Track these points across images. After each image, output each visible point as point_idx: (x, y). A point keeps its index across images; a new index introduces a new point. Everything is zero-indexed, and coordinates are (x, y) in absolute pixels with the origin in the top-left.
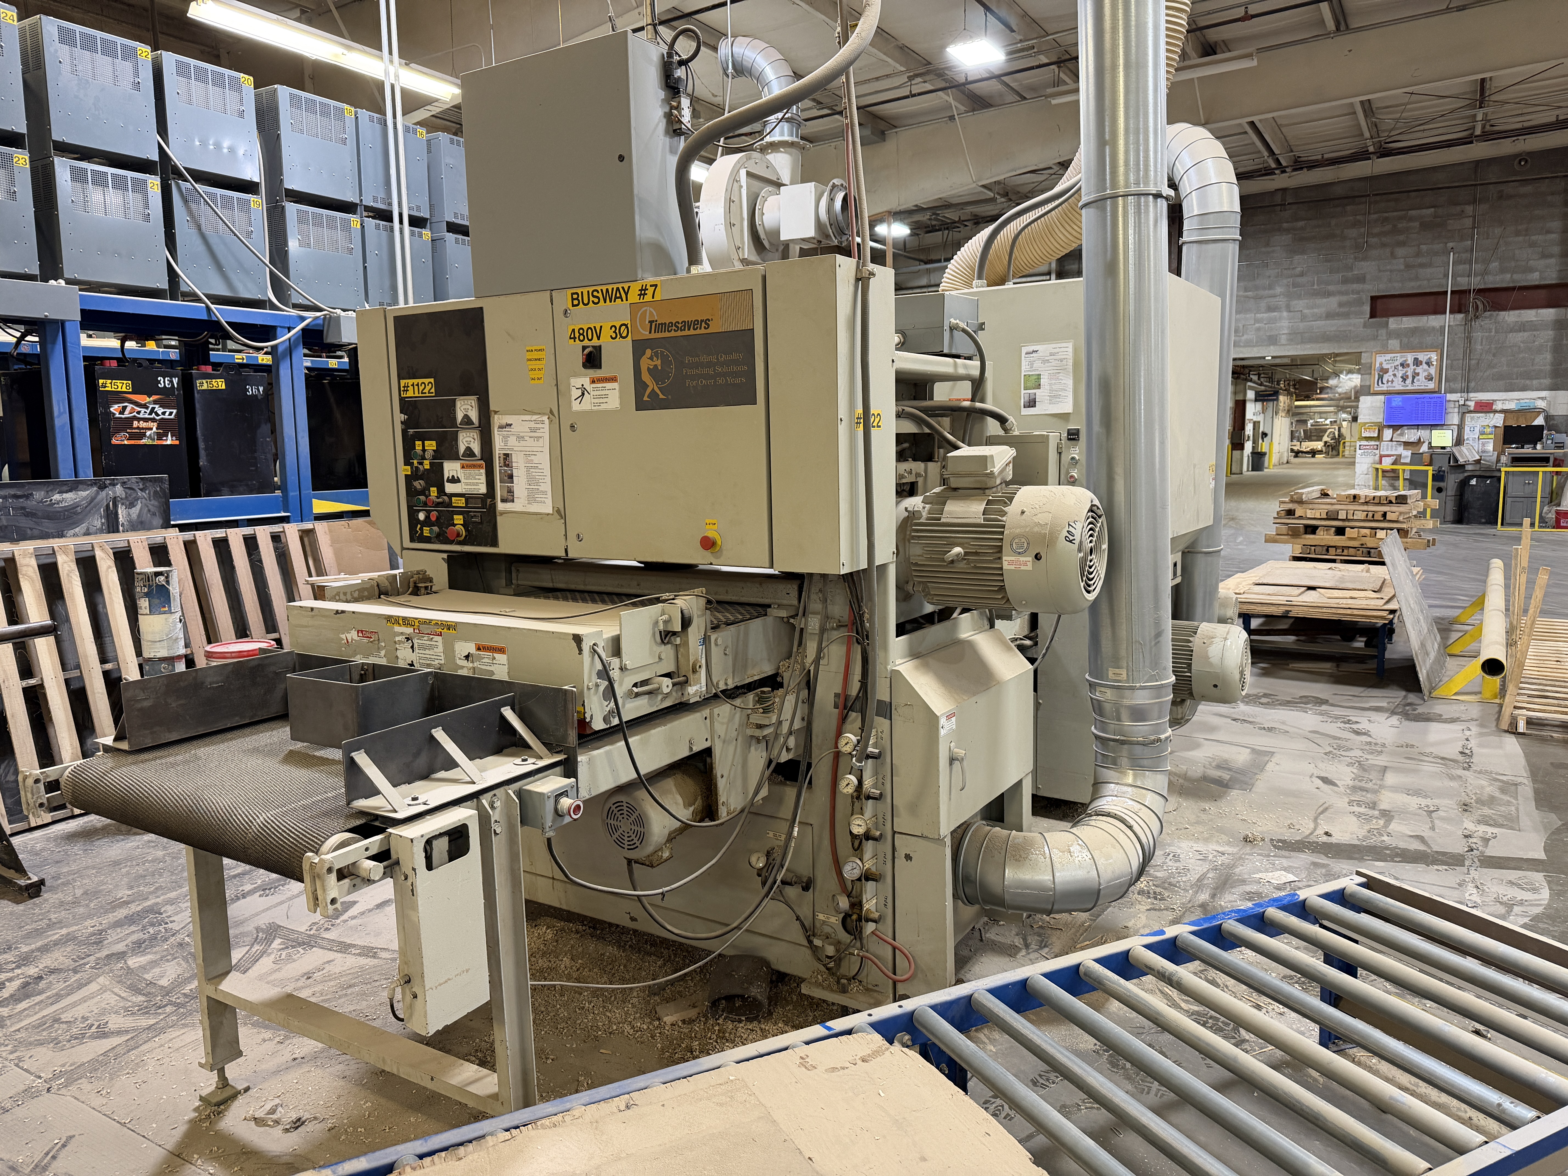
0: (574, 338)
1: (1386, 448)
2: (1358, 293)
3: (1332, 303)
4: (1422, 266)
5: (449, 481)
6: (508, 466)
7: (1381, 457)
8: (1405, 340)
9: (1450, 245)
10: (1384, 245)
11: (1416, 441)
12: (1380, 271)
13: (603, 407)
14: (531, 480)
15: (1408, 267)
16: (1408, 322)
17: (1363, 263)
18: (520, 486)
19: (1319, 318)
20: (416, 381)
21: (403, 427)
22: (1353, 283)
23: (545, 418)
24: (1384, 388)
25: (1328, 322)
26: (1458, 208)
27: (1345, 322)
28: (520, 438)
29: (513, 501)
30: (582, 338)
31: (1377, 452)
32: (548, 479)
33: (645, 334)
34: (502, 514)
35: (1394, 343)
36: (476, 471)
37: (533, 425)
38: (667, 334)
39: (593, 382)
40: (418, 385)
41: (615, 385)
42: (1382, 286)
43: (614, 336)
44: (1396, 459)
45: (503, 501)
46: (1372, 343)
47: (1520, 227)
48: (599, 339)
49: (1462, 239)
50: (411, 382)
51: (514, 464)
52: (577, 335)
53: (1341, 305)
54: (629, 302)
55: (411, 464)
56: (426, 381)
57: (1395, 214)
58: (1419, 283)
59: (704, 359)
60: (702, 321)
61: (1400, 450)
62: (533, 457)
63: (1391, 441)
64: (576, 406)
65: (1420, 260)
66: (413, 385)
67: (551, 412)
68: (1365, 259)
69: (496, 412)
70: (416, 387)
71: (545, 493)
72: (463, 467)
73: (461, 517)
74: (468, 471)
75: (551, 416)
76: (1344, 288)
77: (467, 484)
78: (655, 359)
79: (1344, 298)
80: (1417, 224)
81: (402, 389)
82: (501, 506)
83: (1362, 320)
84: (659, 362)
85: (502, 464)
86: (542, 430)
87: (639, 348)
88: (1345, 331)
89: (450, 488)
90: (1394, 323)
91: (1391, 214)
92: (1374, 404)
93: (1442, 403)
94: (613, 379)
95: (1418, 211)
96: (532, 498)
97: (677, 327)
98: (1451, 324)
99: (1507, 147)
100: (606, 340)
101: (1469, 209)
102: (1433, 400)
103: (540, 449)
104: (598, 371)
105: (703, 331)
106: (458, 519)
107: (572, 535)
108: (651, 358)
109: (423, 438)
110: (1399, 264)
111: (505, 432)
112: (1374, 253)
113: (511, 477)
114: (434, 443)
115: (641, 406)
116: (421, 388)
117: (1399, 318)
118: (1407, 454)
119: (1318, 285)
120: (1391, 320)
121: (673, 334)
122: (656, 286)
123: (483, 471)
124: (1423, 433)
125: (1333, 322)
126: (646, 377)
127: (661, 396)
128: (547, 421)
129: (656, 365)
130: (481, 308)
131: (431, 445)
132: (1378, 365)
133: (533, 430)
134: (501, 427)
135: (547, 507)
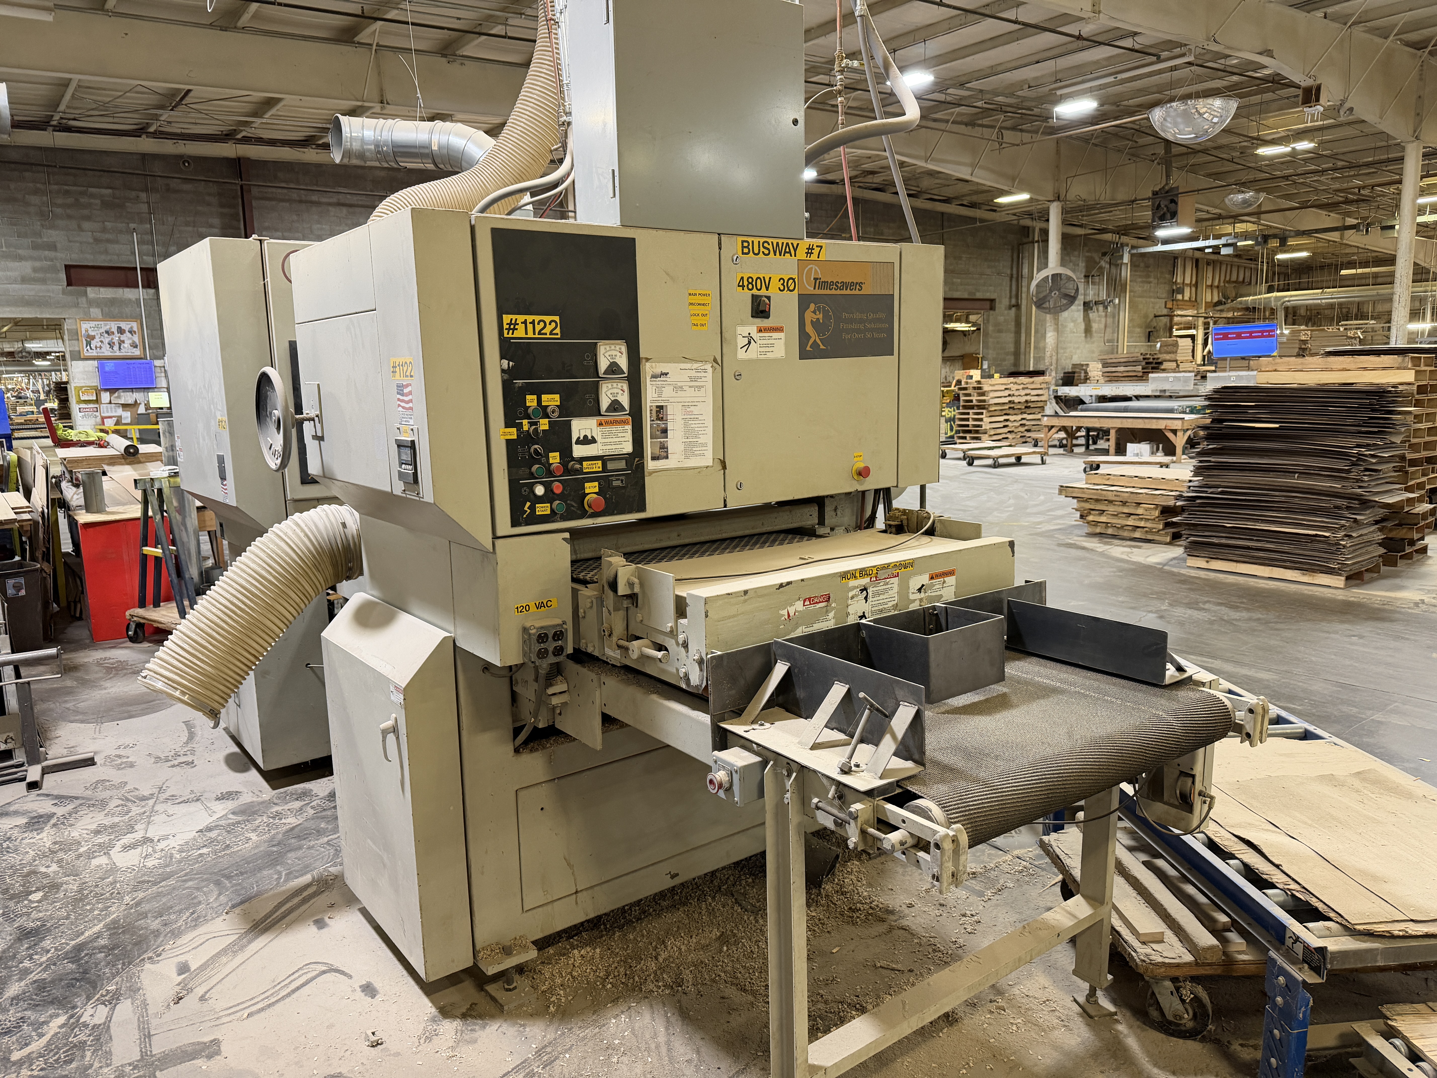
0: (743, 286)
1: (106, 410)
2: (52, 260)
3: (26, 267)
4: (108, 241)
5: (578, 442)
6: (658, 419)
7: (103, 418)
8: (106, 309)
9: (132, 226)
10: (69, 217)
11: (133, 403)
12: (70, 241)
13: (770, 355)
14: (689, 432)
15: (97, 240)
16: (106, 293)
17: (51, 232)
18: (675, 442)
19: (15, 281)
20: (530, 318)
21: (506, 376)
22: (45, 250)
23: (708, 367)
24: (94, 353)
25: (24, 286)
26: (134, 194)
27: (43, 287)
28: (678, 388)
29: (667, 457)
30: (750, 286)
31: (98, 414)
32: (710, 431)
33: (810, 289)
34: (651, 474)
35: (95, 312)
36: (620, 428)
37: (693, 374)
38: (828, 292)
39: (760, 331)
40: (533, 323)
41: (781, 335)
42: (74, 256)
43: (782, 288)
44: (117, 420)
45: (654, 458)
46: (74, 310)
47: (188, 219)
48: (767, 289)
49: (141, 222)
50: (521, 318)
51: (669, 417)
52: (746, 283)
53: (35, 270)
54: (798, 257)
55: (519, 427)
56: (548, 319)
57: (75, 188)
58: (109, 257)
59: (857, 316)
60: (857, 283)
61: (120, 412)
62: (692, 408)
63: (110, 403)
64: (741, 354)
65: (107, 236)
66: (525, 322)
67: (715, 360)
68: (53, 227)
69: (647, 360)
70: (530, 327)
71: (705, 445)
72: (600, 424)
73: (596, 484)
74: (607, 429)
75: (715, 365)
76: (35, 253)
77: (605, 444)
78: (818, 313)
79: (37, 264)
80: (98, 202)
81: (506, 326)
82: (651, 465)
83: (61, 287)
84: (821, 316)
85: (654, 417)
86: (703, 379)
87: (804, 302)
88: (45, 296)
89: (579, 451)
90: (92, 292)
91: (71, 188)
92: (87, 369)
93: (150, 368)
94: (779, 329)
95: (98, 190)
96: (689, 450)
97: (837, 286)
98: (146, 297)
99: (169, 147)
100: (773, 291)
101: (143, 195)
102: (142, 366)
103: (703, 399)
104: (766, 320)
105: (857, 292)
106: (592, 488)
107: (731, 485)
108: (814, 312)
109: (539, 391)
110: (88, 237)
111: (659, 381)
112: (60, 223)
113: (665, 431)
114: (557, 397)
115: (804, 355)
116: (538, 328)
117: (97, 288)
118: (127, 416)
119: (6, 247)
120: (89, 289)
121: (833, 292)
122: (821, 247)
123: (629, 428)
124: (138, 396)
125: (32, 286)
126: (809, 329)
127: (822, 347)
128: (710, 370)
129: (818, 319)
130: (634, 239)
131: (552, 400)
132: (83, 332)
133: (692, 379)
134: (654, 376)
135: (707, 458)
